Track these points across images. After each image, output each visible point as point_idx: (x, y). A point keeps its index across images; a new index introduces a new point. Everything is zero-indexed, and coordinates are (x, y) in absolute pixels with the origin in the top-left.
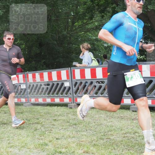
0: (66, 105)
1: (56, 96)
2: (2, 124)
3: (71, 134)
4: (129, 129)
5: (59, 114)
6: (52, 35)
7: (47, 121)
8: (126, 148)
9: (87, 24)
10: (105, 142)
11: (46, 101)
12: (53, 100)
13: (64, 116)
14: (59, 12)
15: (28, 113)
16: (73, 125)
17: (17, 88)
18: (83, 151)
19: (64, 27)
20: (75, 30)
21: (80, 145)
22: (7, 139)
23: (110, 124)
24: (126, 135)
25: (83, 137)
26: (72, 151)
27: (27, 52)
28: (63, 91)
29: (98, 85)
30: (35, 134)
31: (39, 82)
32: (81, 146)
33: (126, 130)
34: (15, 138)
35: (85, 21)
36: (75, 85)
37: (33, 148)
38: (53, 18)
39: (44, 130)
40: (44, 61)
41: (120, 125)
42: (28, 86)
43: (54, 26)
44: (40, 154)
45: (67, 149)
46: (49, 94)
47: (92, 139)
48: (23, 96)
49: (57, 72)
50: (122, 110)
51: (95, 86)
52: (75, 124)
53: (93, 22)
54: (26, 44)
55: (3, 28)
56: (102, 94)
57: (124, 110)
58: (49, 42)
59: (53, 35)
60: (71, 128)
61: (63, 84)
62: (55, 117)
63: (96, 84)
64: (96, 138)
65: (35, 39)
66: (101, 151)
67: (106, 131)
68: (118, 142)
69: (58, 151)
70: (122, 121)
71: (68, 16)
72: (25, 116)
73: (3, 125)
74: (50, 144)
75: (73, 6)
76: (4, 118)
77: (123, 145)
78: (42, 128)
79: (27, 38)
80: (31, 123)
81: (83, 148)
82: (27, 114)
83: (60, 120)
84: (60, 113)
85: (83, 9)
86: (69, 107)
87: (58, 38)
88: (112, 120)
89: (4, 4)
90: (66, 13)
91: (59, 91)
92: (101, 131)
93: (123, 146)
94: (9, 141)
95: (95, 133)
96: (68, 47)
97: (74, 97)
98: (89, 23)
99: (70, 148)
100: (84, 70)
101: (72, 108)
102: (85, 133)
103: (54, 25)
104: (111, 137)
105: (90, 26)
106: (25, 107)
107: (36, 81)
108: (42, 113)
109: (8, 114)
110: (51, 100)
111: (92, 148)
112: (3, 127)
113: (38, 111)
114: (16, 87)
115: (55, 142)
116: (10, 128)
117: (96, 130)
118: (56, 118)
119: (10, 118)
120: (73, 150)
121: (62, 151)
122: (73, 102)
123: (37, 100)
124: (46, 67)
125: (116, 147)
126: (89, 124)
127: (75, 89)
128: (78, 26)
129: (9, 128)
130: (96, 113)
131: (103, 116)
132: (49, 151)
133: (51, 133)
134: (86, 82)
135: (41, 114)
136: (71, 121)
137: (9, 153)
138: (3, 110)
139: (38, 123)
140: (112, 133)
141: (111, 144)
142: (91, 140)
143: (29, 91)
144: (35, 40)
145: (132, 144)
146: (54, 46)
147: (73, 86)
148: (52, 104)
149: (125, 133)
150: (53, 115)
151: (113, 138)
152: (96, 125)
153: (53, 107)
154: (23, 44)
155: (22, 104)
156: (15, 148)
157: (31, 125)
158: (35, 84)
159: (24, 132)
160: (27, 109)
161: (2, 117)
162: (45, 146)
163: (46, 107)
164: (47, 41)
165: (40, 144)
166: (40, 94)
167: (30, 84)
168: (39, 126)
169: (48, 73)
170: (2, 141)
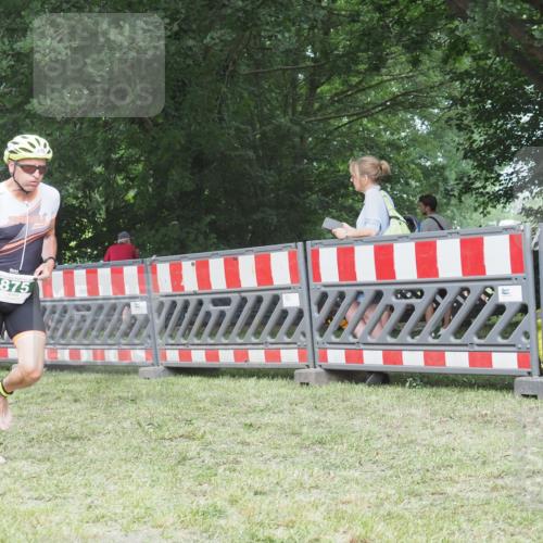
0: (287, 374)
1: (254, 340)
2: (67, 438)
3: (306, 477)
4: (510, 458)
5: (262, 405)
6: (238, 130)
7: (221, 429)
8: (502, 527)
9: (364, 90)
10: (425, 507)
11: (216, 358)
12: (242, 355)
13: (281, 412)
14: (263, 48)
15: (154, 401)
16: (313, 444)
17: (118, 311)
18: (348, 537)
19: (280, 99)
20: (319, 110)
21: (340, 517)
22: (84, 491)
23: (444, 440)
24: (500, 482)
25: (347, 487)
26: (310, 537)
27: (150, 189)
28: (279, 323)
29: (400, 305)
30: (179, 476)
31: (195, 294)
32: (344, 519)
33: (503, 465)
34: (112, 488)
35: (355, 80)
36: (320, 305)
37: (173, 524)
38: (244, 70)
39: (209, 461)
40: (208, 219)
41: (480, 447)
42: (155, 305)
45: (292, 531)
46: (228, 332)
47: (382, 495)
48: (137, 342)
49: (256, 258)
50: (485, 393)
51: (391, 309)
52: (321, 442)
53: (382, 82)
54: (147, 159)
56: (414, 334)
57: (492, 393)
58: (228, 153)
59: (242, 127)
60: (305, 456)
61: (276, 300)
62: (249, 415)
63: (394, 300)
64: (394, 492)
66: (414, 537)
67: (430, 465)
68: (474, 505)
69: (261, 536)
70: (486, 432)
71: (295, 62)
72: (144, 411)
73: (69, 442)
74: (231, 510)
75: (312, 28)
76: (72, 417)
77: (490, 516)
78: (207, 453)
79: (154, 138)
80: (167, 435)
81: (350, 528)
82: (150, 403)
83: (267, 425)
84: (268, 400)
85: (348, 37)
86: (297, 380)
87: (261, 139)
88: (451, 426)
90: (287, 52)
91: (263, 323)
92: (411, 467)
93: (491, 522)
94: (89, 500)
95: (391, 472)
96: (294, 171)
97: (316, 345)
98: (370, 87)
99: (303, 527)
100: (352, 251)
101: (308, 384)
102: (357, 474)
103: (246, 95)
104: (449, 490)
105: (371, 97)
106: (144, 381)
107: (182, 288)
108: (204, 400)
109: (84, 405)
110: (236, 355)
111: (380, 527)
112: (69, 450)
113: (189, 395)
114: (115, 310)
115: (250, 505)
116: (94, 452)
117: (395, 463)
118: (252, 418)
119: (92, 417)
120: (312, 533)
121: (275, 538)
122: (311, 365)
123: (185, 355)
124: (217, 238)
125: (464, 525)
126: (371, 442)
127: (318, 317)
128: (332, 98)
129: (91, 452)
130: (395, 401)
131: (417, 412)
132: (229, 534)
133: (234, 470)
134: (359, 293)
135: (201, 406)
136: (305, 430)
137: (90, 541)
138: (69, 391)
139: (190, 437)
140: (451, 472)
141: (448, 512)
142: (377, 498)
143: (158, 322)
144: (178, 147)
145: (524, 515)
146: (247, 166)
147: (314, 308)
148: (239, 369)
149: (496, 473)
150: (244, 409)
151: (455, 490)
152: (394, 447)
153: (243, 381)
154: (138, 161)
155: (133, 370)
156: (109, 523)
157: (167, 443)
158: (180, 301)
159: (141, 468)
160: (151, 387)
161: (64, 414)
162: (215, 519)
163: (217, 381)
164: (223, 149)
165: (198, 512)
166: (199, 334)
167: (162, 299)
168: (193, 448)
169: (226, 262)
170: (64, 498)
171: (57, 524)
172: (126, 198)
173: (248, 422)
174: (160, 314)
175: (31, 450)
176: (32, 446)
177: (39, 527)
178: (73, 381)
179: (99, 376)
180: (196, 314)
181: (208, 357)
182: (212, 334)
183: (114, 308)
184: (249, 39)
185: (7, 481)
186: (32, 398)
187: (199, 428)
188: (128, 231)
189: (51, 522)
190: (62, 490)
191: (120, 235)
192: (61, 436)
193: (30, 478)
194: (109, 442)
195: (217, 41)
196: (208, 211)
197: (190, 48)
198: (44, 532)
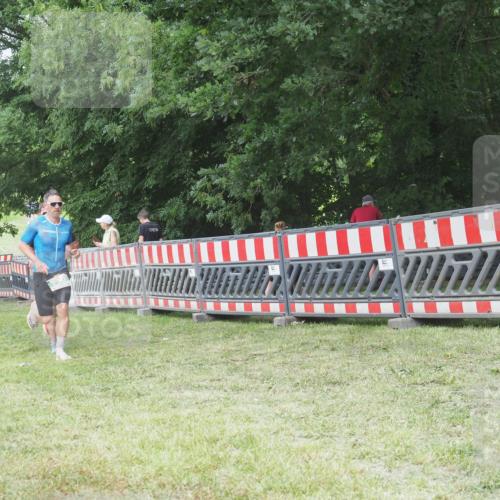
1: (496, 292)
2: (328, 383)
6: (470, 95)
7: (469, 375)
11: (460, 309)
12: (484, 306)
15: (404, 349)
17: (365, 270)
22: (348, 430)
30: (434, 418)
31: (438, 250)
34: (373, 428)
37: (433, 462)
38: (473, 39)
39: (461, 405)
40: (446, 180)
42: (401, 261)
43: (476, 64)
44: (458, 481)
46: (470, 286)
48: (385, 295)
49: (494, 214)
54: (386, 128)
55: (317, 81)
58: (460, 118)
62: (495, 362)
65: (418, 110)
72: (395, 358)
73: (330, 387)
76: (330, 364)
78: (457, 398)
79: (393, 108)
80: (419, 380)
82: (401, 351)
87: (492, 104)
89: (318, 5)
94: (353, 439)
103: (478, 61)
106: (393, 331)
107: (426, 245)
108: (451, 348)
109: (340, 353)
110: (478, 306)
112: (330, 393)
113: (436, 344)
114: (364, 267)
116: (354, 396)
118: (498, 365)
119: (348, 364)
123: (430, 307)
124: (454, 198)
129: (350, 396)
132: (486, 472)
135: (448, 353)
137: (358, 476)
138: (325, 341)
139: (441, 382)
143: (404, 277)
144: (416, 114)
148: (482, 319)
150: (490, 356)
153: (486, 330)
154: (377, 130)
155: (382, 321)
156: (373, 460)
157: (419, 388)
158: (424, 257)
159: (398, 410)
160: (401, 337)
161: (324, 361)
162: (472, 457)
163: (461, 331)
164: (456, 115)
165: (454, 451)
166: (443, 288)
167: (406, 256)
168: (445, 392)
169: (466, 219)
170: (331, 437)
171: (327, 460)
172: (368, 164)
173: (494, 368)
174: (405, 270)
175: (297, 394)
176: (298, 390)
177: (311, 462)
178: (329, 332)
179: (351, 327)
180: (438, 269)
181: (452, 308)
182: (456, 287)
183: (362, 265)
184: (478, 10)
185: (279, 420)
186: (294, 347)
187: (449, 374)
188: (371, 194)
189: (321, 458)
190: (327, 429)
191: (364, 198)
192: (323, 382)
193: (299, 419)
194: (366, 387)
195: (451, 13)
196: (445, 173)
197: (426, 21)
198: (316, 467)
